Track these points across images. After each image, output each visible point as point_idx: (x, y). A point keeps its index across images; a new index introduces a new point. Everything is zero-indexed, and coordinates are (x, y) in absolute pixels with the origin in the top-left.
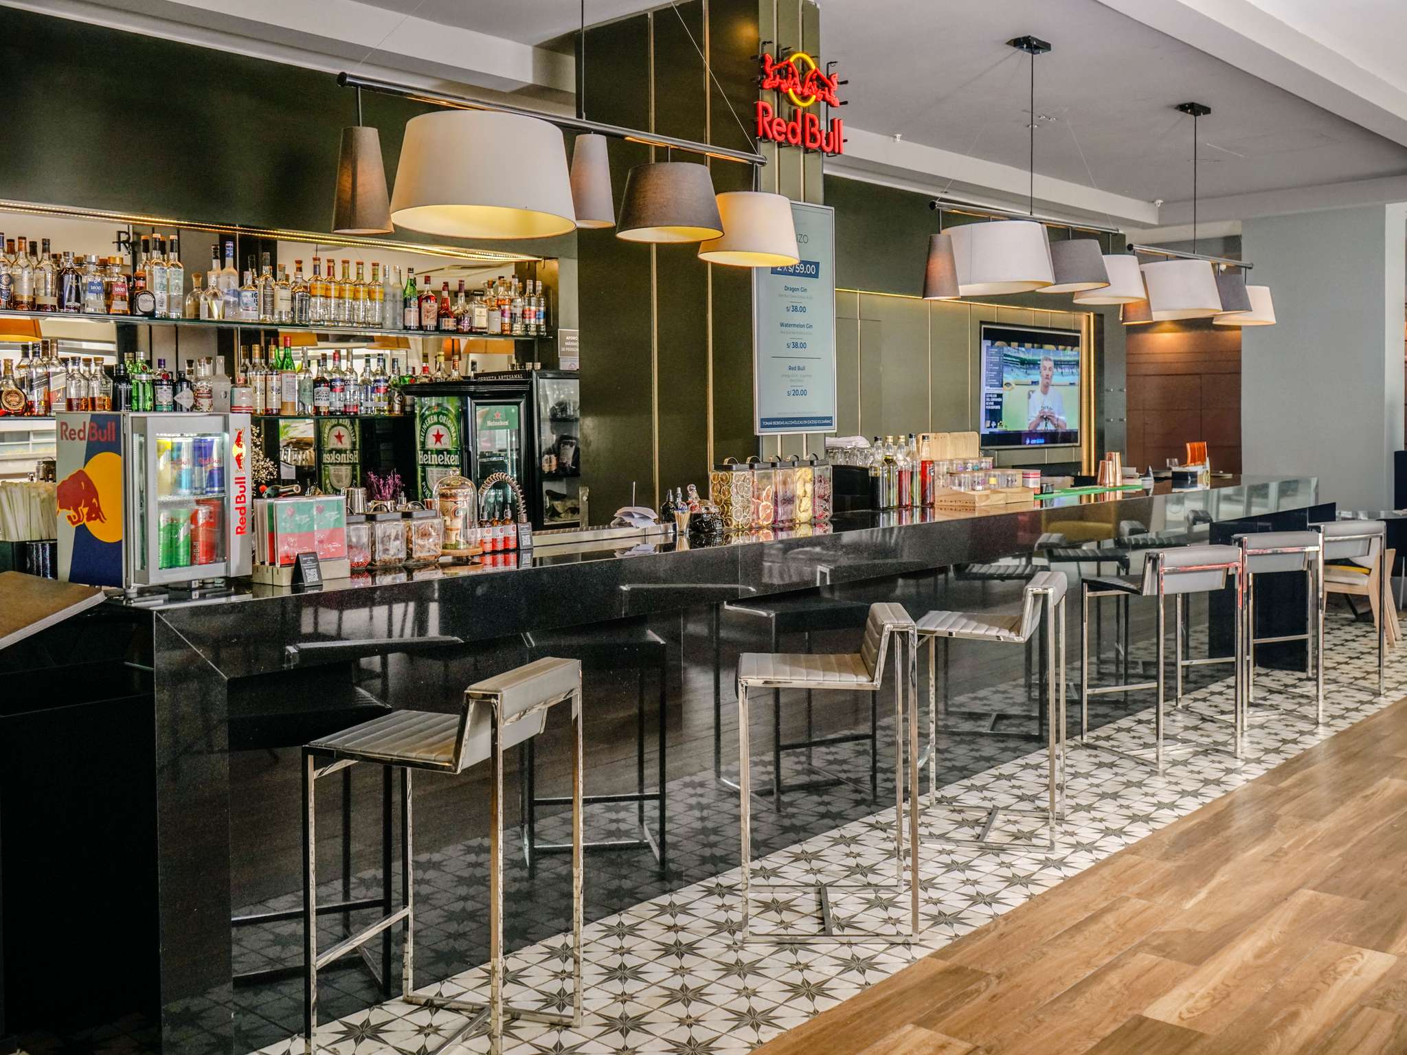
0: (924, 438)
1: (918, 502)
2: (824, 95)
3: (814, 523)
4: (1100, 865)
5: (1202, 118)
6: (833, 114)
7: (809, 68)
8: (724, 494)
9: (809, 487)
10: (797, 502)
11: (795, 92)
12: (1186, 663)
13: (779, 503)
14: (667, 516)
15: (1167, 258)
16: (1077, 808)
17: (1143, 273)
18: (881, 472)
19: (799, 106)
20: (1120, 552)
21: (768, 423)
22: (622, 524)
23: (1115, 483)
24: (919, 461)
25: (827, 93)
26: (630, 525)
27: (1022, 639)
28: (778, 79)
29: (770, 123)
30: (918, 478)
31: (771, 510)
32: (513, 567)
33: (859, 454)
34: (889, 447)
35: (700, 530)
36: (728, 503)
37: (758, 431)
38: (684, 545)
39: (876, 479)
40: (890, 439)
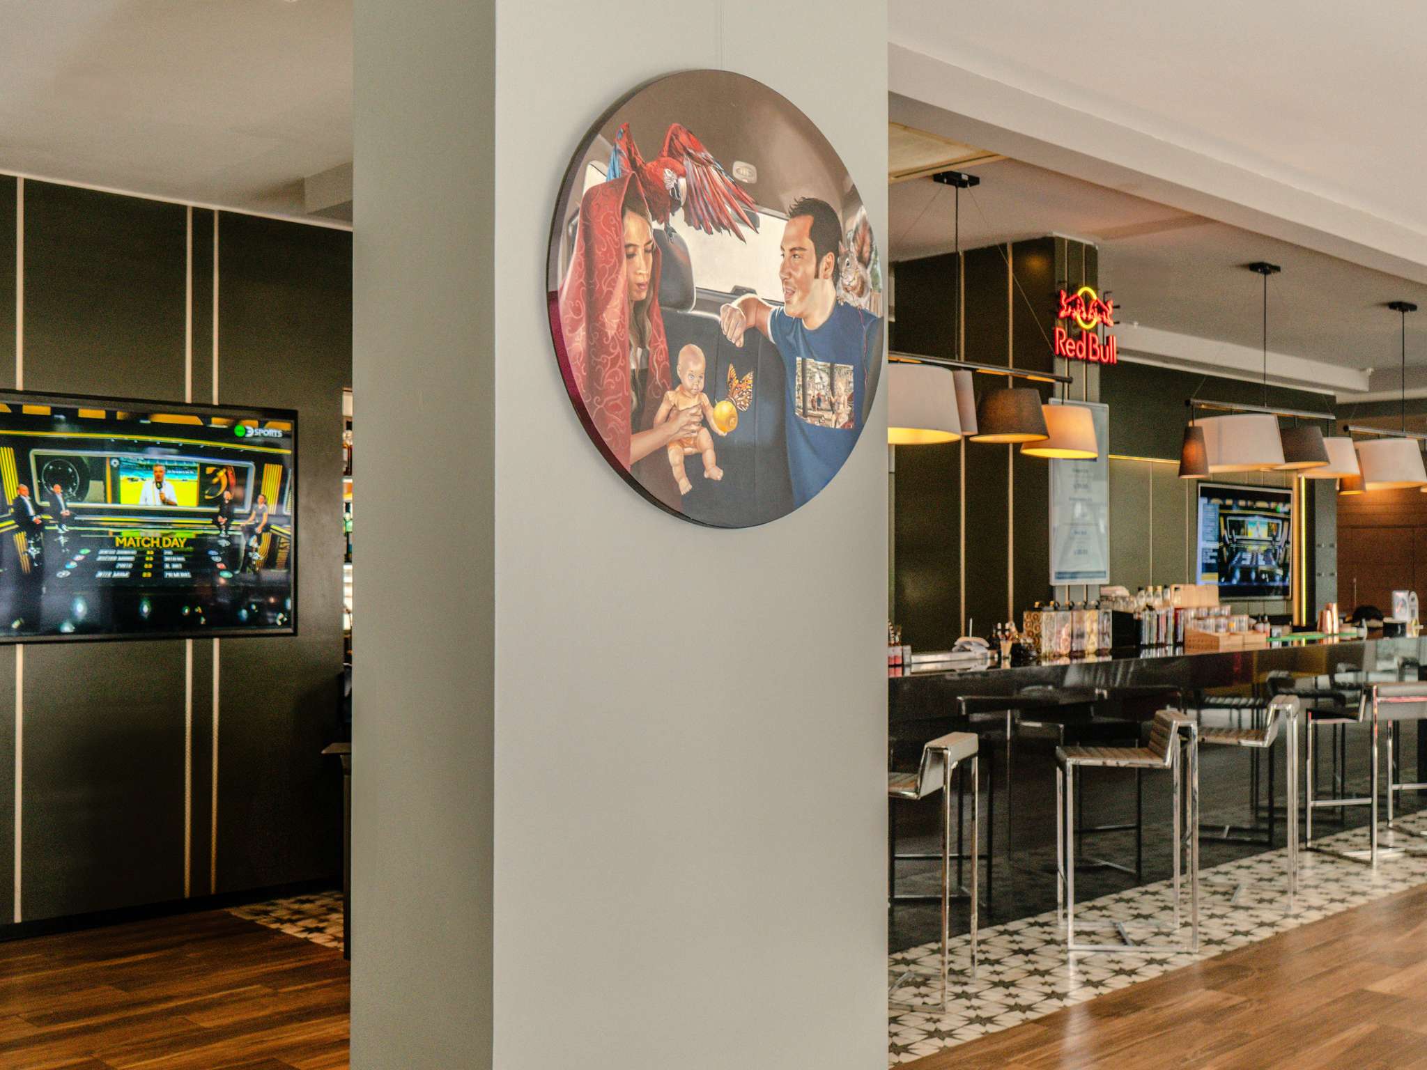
0: (1176, 589)
1: (1170, 641)
2: (1102, 318)
3: (1099, 653)
4: (1326, 918)
5: (1408, 314)
6: (1108, 332)
7: (1091, 299)
8: (1036, 629)
9: (1095, 626)
10: (1086, 636)
11: (1082, 318)
12: (1396, 787)
13: (1075, 637)
14: (994, 645)
15: (1378, 437)
16: (1306, 887)
17: (1357, 451)
18: (1145, 616)
19: (1083, 329)
20: (1336, 691)
21: (1061, 575)
22: (963, 649)
23: (1333, 631)
24: (1172, 608)
25: (1105, 317)
26: (969, 651)
27: (1266, 744)
28: (1070, 310)
29: (1064, 344)
30: (1171, 622)
31: (1067, 643)
32: (900, 675)
33: (1121, 601)
34: (1149, 596)
35: (1020, 655)
36: (1039, 636)
37: (1054, 582)
38: (1006, 665)
39: (1139, 622)
40: (1151, 589)
